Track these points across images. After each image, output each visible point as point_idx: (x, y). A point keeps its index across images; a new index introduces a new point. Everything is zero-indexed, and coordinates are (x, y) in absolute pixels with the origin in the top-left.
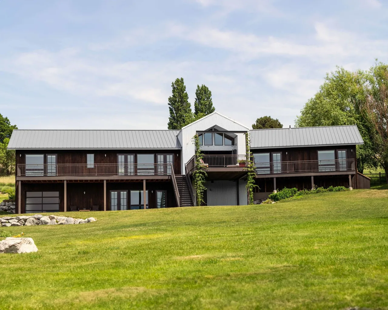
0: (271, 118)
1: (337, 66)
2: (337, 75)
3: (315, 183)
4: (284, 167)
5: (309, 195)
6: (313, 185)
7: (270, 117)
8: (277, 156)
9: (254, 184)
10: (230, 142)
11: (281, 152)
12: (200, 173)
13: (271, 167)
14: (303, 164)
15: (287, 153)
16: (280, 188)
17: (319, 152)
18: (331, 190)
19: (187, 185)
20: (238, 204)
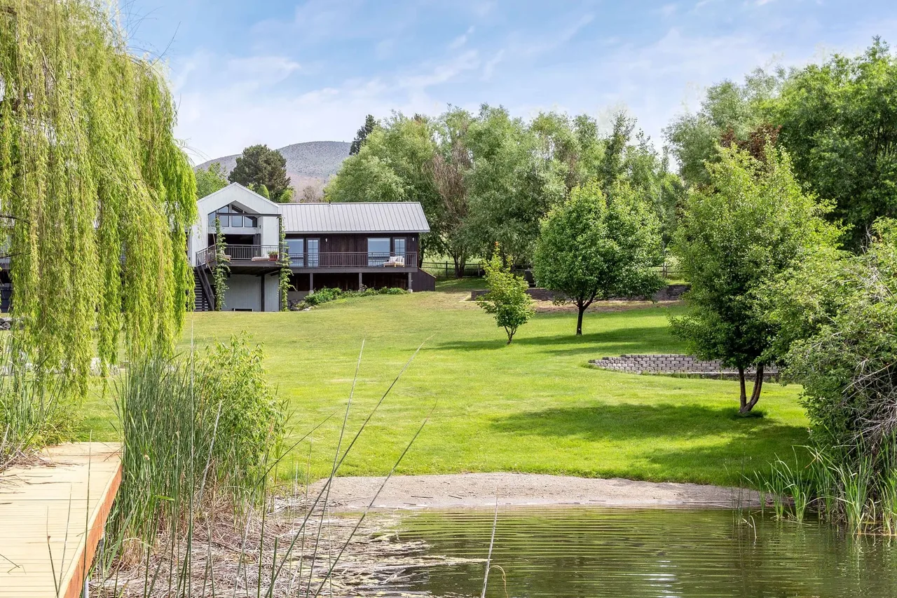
0: (268, 147)
1: (393, 111)
2: (393, 122)
3: (363, 283)
4: (323, 261)
5: (356, 299)
6: (361, 284)
7: (265, 146)
8: (314, 244)
9: (289, 283)
10: (250, 221)
11: (319, 239)
12: (222, 267)
13: (305, 259)
14: (348, 257)
15: (326, 240)
16: (318, 287)
17: (370, 240)
18: (383, 293)
19: (201, 282)
20: (263, 310)
